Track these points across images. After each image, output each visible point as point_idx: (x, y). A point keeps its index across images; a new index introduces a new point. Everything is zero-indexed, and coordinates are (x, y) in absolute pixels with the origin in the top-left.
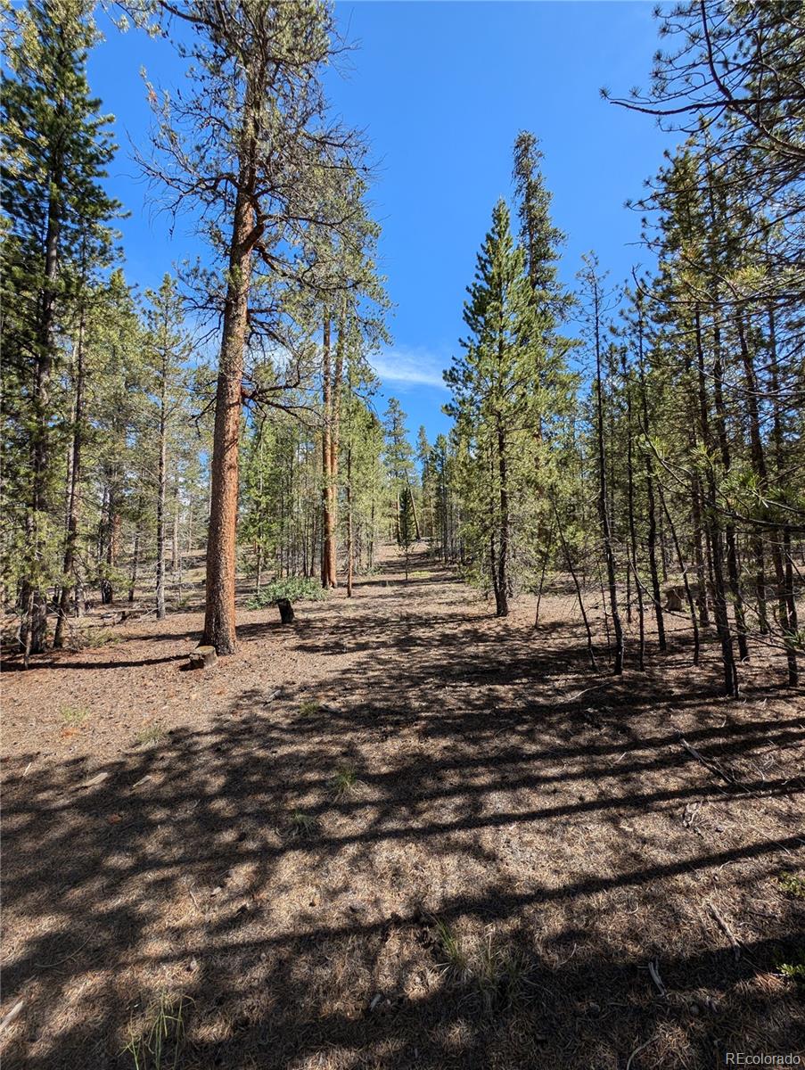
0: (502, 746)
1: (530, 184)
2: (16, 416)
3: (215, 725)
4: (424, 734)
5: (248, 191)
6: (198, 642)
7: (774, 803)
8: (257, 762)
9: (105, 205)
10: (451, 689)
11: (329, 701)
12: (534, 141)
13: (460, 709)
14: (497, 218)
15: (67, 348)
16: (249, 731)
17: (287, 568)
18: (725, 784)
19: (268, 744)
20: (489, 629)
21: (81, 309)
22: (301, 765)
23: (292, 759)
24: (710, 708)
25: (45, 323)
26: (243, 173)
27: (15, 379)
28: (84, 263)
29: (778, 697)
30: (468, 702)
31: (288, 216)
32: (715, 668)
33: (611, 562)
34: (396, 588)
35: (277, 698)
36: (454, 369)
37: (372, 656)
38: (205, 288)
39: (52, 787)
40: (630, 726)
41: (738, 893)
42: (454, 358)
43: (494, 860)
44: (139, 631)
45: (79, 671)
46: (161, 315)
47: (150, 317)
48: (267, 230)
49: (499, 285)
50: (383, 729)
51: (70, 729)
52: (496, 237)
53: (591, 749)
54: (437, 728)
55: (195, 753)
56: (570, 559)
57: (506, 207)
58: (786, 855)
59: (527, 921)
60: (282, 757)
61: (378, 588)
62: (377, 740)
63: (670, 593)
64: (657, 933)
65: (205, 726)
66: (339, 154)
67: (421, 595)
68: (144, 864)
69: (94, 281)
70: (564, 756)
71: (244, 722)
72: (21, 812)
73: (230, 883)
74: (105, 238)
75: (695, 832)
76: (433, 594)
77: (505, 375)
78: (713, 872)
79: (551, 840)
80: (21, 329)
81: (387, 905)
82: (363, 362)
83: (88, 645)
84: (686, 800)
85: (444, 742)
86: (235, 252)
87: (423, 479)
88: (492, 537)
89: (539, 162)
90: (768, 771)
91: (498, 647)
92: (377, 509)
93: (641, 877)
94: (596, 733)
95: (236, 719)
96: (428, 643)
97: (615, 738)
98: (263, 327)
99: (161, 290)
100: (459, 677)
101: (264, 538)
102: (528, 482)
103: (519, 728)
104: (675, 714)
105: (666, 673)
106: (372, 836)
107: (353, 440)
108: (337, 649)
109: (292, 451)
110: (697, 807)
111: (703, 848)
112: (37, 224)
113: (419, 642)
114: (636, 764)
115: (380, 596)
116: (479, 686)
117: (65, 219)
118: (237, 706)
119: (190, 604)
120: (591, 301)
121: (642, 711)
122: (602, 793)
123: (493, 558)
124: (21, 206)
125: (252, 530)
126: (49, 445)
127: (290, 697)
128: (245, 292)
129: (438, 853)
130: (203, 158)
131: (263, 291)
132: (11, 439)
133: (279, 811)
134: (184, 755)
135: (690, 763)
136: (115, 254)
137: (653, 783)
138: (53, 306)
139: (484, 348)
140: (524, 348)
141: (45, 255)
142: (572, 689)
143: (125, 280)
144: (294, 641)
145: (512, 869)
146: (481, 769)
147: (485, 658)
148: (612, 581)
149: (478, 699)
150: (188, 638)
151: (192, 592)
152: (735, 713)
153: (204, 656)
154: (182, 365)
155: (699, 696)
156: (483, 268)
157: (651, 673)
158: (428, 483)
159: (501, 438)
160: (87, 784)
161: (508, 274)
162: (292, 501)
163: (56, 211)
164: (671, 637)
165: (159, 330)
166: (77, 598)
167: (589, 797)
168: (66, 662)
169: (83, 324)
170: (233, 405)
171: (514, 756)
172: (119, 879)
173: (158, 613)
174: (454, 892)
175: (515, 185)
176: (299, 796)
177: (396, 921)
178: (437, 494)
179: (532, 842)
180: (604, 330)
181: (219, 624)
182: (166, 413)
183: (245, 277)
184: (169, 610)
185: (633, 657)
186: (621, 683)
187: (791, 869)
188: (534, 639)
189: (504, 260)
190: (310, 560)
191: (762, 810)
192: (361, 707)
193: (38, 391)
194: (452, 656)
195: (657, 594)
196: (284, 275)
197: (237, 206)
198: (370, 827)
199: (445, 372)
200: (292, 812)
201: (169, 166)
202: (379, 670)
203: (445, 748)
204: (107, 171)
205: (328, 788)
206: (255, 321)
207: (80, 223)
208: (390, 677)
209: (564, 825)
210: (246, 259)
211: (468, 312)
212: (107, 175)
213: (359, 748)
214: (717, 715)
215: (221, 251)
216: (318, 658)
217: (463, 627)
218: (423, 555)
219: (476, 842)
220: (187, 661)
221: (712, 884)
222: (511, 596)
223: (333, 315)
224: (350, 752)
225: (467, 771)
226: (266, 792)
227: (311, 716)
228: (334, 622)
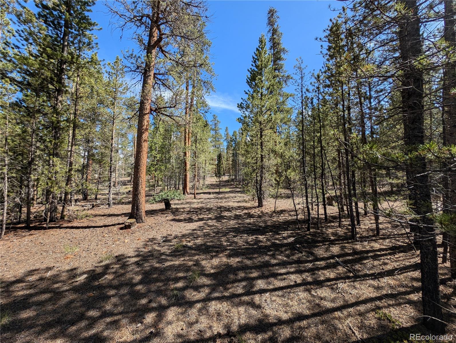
0: (262, 260)
1: (274, 29)
2: (45, 115)
3: (136, 253)
4: (229, 256)
5: (156, 22)
6: (128, 217)
7: (372, 282)
8: (156, 268)
9: (90, 24)
10: (240, 237)
11: (187, 243)
12: (276, 12)
13: (244, 245)
14: (261, 41)
15: (71, 86)
16: (152, 255)
17: (167, 186)
18: (353, 275)
19: (161, 261)
20: (255, 212)
21: (78, 69)
22: (176, 270)
23: (171, 267)
24: (346, 245)
25: (61, 74)
26: (154, 15)
27: (45, 98)
28: (80, 49)
29: (372, 240)
30: (247, 243)
31: (172, 34)
32: (347, 229)
33: (306, 185)
34: (215, 195)
35: (164, 241)
36: (242, 103)
37: (205, 224)
38: (135, 63)
39: (61, 282)
40: (314, 252)
41: (359, 319)
42: (242, 99)
43: (260, 308)
44: (100, 212)
45: (72, 230)
46: (114, 74)
47: (109, 74)
48: (163, 40)
49: (261, 69)
50: (211, 254)
51: (69, 256)
52: (260, 49)
53: (299, 262)
54: (234, 254)
55: (128, 265)
56: (288, 184)
57: (265, 37)
58: (378, 303)
59: (274, 333)
60: (167, 267)
61: (207, 195)
62: (208, 259)
63: (328, 198)
64: (328, 336)
65: (131, 253)
66: (195, 10)
67: (226, 198)
68: (105, 314)
69: (84, 57)
70: (288, 265)
71: (149, 252)
72: (46, 293)
73: (145, 321)
74: (89, 38)
75: (342, 294)
76: (231, 198)
77: (263, 106)
78: (349, 310)
79: (284, 299)
80: (49, 76)
81: (215, 328)
82: (203, 98)
83: (76, 218)
84: (338, 282)
85: (237, 260)
86: (149, 48)
87: (227, 149)
88: (257, 174)
89: (278, 20)
90: (369, 269)
91: (259, 220)
92: (207, 161)
93: (321, 314)
94: (300, 255)
95: (147, 250)
96: (229, 218)
97: (308, 257)
98: (161, 81)
99: (115, 63)
100: (243, 232)
101: (158, 172)
102: (272, 151)
103: (269, 253)
104: (332, 247)
105: (328, 230)
106: (207, 299)
107: (198, 132)
108: (190, 220)
109: (170, 135)
110: (342, 284)
111: (345, 301)
112: (59, 30)
113: (225, 218)
114: (317, 267)
115: (208, 198)
116: (251, 236)
117: (72, 29)
118: (146, 245)
119: (123, 201)
120: (299, 77)
121: (319, 246)
122: (304, 280)
123: (257, 183)
124: (51, 21)
125: (152, 169)
126: (61, 128)
127: (170, 241)
128: (153, 65)
129: (236, 306)
130: (136, 7)
131: (161, 65)
132: (42, 125)
133: (166, 290)
134: (122, 266)
135: (339, 267)
136: (94, 46)
137: (324, 275)
138: (64, 66)
139: (255, 94)
140: (271, 95)
141: (62, 44)
142: (289, 237)
143: (98, 58)
144: (171, 217)
145: (268, 312)
146: (253, 270)
147: (254, 224)
148: (306, 192)
149: (251, 241)
150: (123, 216)
151: (125, 196)
152: (356, 247)
153: (131, 223)
154: (123, 96)
155: (341, 240)
156: (255, 62)
157: (322, 230)
158: (229, 151)
159: (261, 132)
160: (77, 280)
161: (265, 65)
162: (170, 157)
163: (68, 25)
164: (329, 216)
165: (113, 80)
166: (71, 198)
167: (299, 281)
168: (66, 226)
169: (78, 76)
170: (147, 114)
171: (267, 265)
172: (93, 321)
173: (109, 204)
174: (244, 322)
175: (268, 29)
176: (175, 283)
177: (219, 335)
178: (233, 156)
179: (276, 300)
180: (304, 90)
181: (138, 209)
182: (115, 116)
183: (153, 59)
184: (114, 204)
185: (314, 224)
186: (310, 234)
187: (379, 308)
188: (274, 217)
189: (264, 59)
190: (178, 183)
191: (368, 285)
192: (201, 245)
193: (57, 104)
194: (240, 224)
195: (324, 198)
196: (171, 59)
197: (150, 28)
198: (207, 296)
199: (238, 104)
200: (172, 290)
201: (121, 9)
202: (209, 229)
203: (238, 262)
204: (92, 10)
205: (188, 280)
206: (157, 78)
207: (78, 31)
208: (214, 233)
209: (289, 293)
210: (154, 52)
211: (248, 79)
212: (91, 11)
213: (201, 262)
214: (349, 247)
215: (143, 47)
216: (182, 224)
217: (244, 212)
218: (226, 181)
219: (252, 301)
220: (123, 226)
221: (349, 315)
222: (264, 199)
223: (190, 78)
224: (197, 264)
225: (248, 271)
226: (160, 282)
227: (180, 249)
228: (188, 209)
